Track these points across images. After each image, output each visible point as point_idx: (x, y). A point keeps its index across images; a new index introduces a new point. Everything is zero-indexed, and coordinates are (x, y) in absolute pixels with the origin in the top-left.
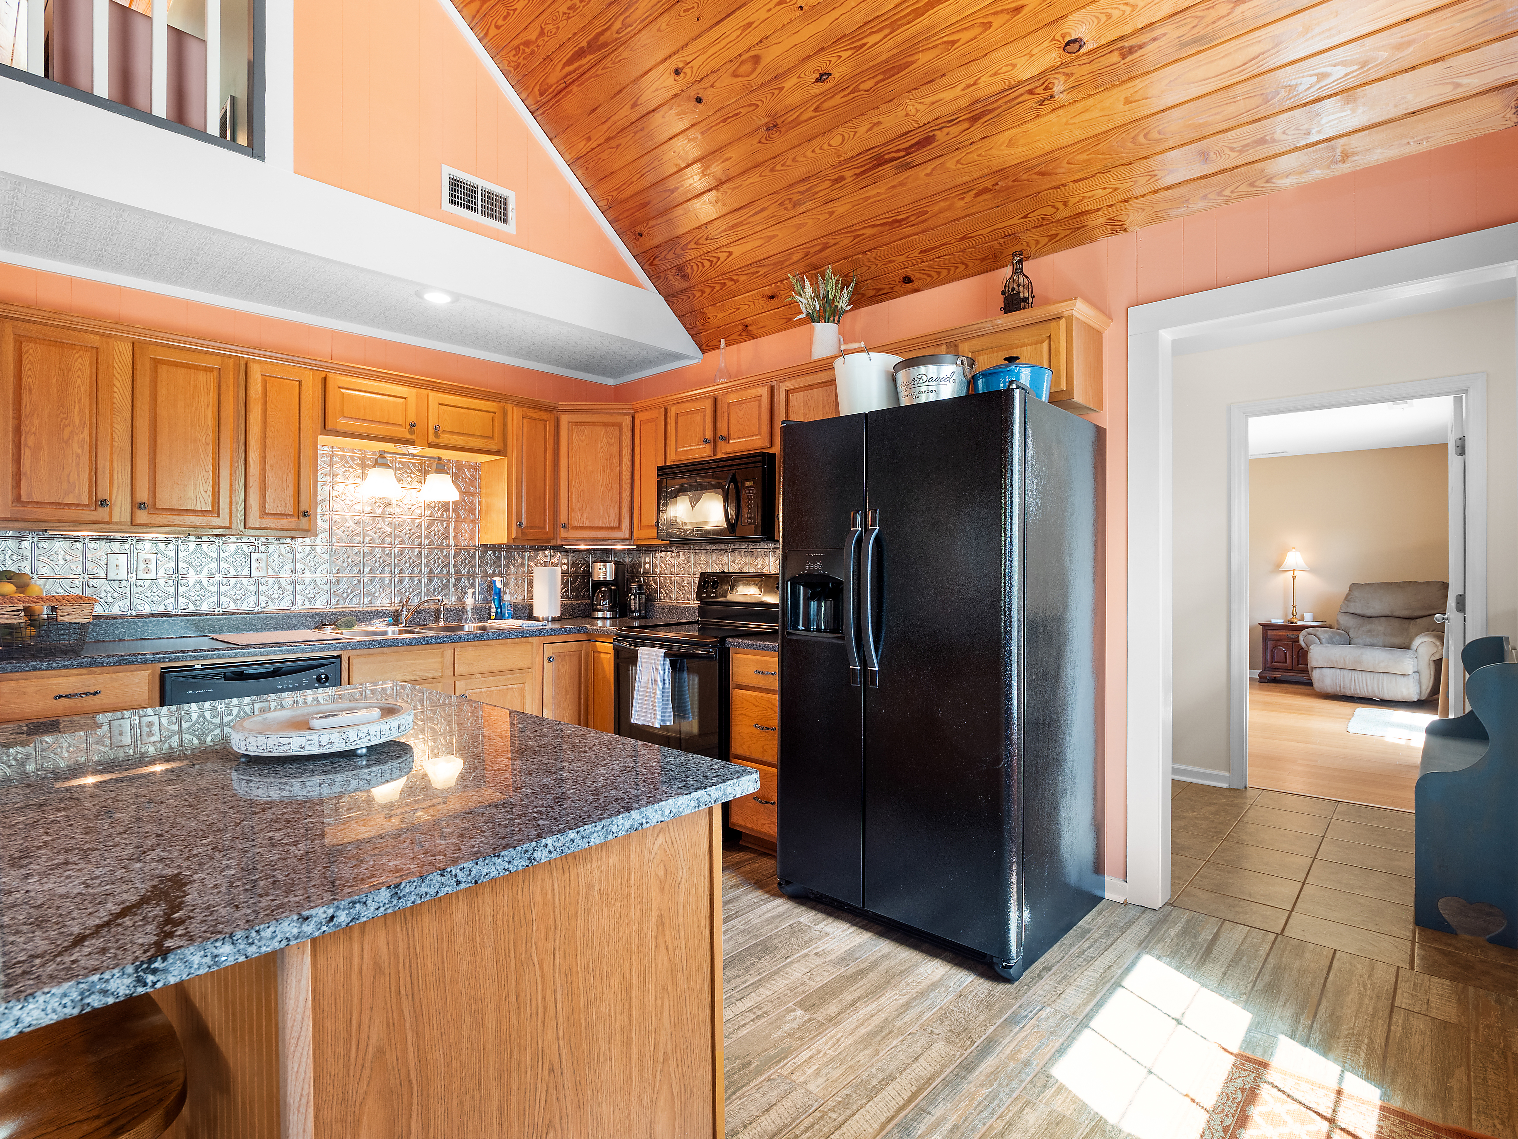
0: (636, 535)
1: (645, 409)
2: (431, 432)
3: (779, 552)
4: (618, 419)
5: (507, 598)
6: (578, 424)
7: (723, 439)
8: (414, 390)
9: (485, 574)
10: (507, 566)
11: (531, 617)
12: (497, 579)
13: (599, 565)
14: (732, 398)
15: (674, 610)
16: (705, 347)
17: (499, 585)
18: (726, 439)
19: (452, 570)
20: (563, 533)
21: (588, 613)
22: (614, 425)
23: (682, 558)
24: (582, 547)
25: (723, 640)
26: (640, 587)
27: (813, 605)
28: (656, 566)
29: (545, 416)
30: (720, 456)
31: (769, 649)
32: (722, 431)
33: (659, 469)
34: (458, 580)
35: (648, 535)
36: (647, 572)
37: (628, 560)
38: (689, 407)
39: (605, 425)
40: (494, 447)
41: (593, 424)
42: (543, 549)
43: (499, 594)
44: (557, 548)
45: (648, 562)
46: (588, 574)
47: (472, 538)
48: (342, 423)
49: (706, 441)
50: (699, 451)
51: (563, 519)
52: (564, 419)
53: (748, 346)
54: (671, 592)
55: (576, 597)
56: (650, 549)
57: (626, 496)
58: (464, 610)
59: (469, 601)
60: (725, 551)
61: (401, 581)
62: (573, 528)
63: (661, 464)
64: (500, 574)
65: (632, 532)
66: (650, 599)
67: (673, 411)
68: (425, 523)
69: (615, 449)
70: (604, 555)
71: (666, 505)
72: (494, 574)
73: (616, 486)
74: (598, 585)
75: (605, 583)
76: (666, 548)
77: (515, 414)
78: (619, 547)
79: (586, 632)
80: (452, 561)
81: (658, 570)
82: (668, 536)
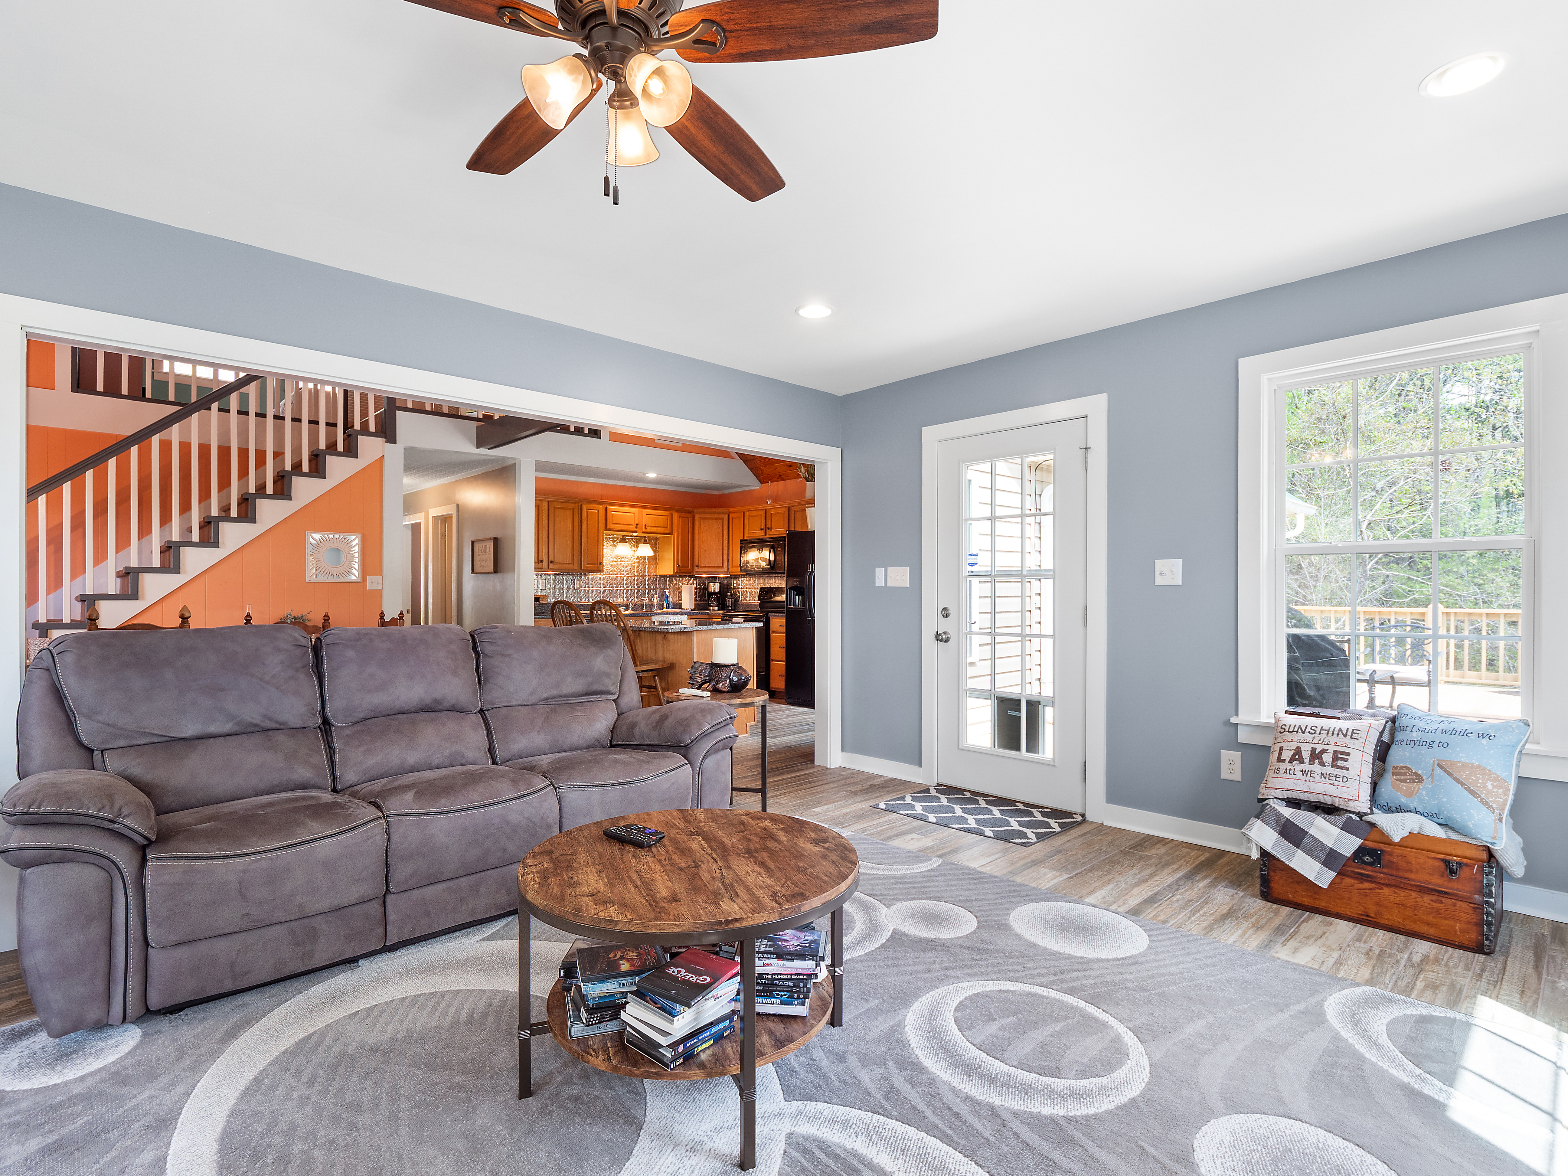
0: (730, 570)
1: (734, 512)
2: (643, 527)
3: (785, 578)
4: (722, 516)
5: (670, 599)
6: (703, 519)
7: (769, 529)
8: (637, 509)
9: (661, 589)
10: (669, 585)
11: (681, 608)
12: (667, 591)
13: (712, 584)
14: (773, 512)
15: (748, 605)
16: (762, 481)
17: (667, 594)
18: (770, 529)
19: (647, 587)
20: (696, 569)
21: (706, 607)
22: (720, 519)
23: (752, 581)
24: (704, 576)
25: (767, 614)
26: (731, 595)
27: (797, 597)
28: (739, 585)
29: (688, 515)
30: (767, 536)
31: (782, 616)
32: (769, 526)
33: (741, 541)
34: (650, 591)
35: (736, 570)
36: (735, 588)
37: (725, 582)
38: (755, 513)
39: (716, 519)
40: (668, 532)
41: (711, 519)
42: (685, 576)
43: (667, 597)
44: (691, 577)
45: (735, 583)
46: (706, 589)
47: (655, 572)
48: (612, 526)
49: (762, 529)
50: (759, 534)
51: (696, 563)
52: (697, 516)
53: (781, 484)
54: (747, 597)
55: (700, 600)
56: (736, 577)
57: (725, 552)
58: (653, 605)
59: (656, 601)
60: (771, 577)
61: (627, 591)
62: (701, 567)
63: (742, 539)
64: (667, 588)
65: (728, 569)
66: (736, 601)
67: (747, 514)
68: (636, 566)
69: (720, 530)
70: (714, 579)
71: (744, 553)
72: (664, 589)
73: (721, 547)
74: (711, 594)
75: (715, 593)
76: (744, 576)
77: (676, 516)
78: (721, 576)
79: (708, 614)
80: (647, 583)
81: (740, 587)
82: (745, 571)
